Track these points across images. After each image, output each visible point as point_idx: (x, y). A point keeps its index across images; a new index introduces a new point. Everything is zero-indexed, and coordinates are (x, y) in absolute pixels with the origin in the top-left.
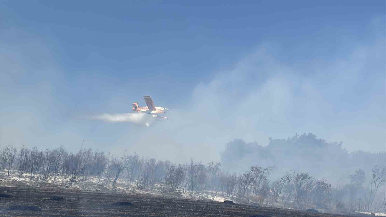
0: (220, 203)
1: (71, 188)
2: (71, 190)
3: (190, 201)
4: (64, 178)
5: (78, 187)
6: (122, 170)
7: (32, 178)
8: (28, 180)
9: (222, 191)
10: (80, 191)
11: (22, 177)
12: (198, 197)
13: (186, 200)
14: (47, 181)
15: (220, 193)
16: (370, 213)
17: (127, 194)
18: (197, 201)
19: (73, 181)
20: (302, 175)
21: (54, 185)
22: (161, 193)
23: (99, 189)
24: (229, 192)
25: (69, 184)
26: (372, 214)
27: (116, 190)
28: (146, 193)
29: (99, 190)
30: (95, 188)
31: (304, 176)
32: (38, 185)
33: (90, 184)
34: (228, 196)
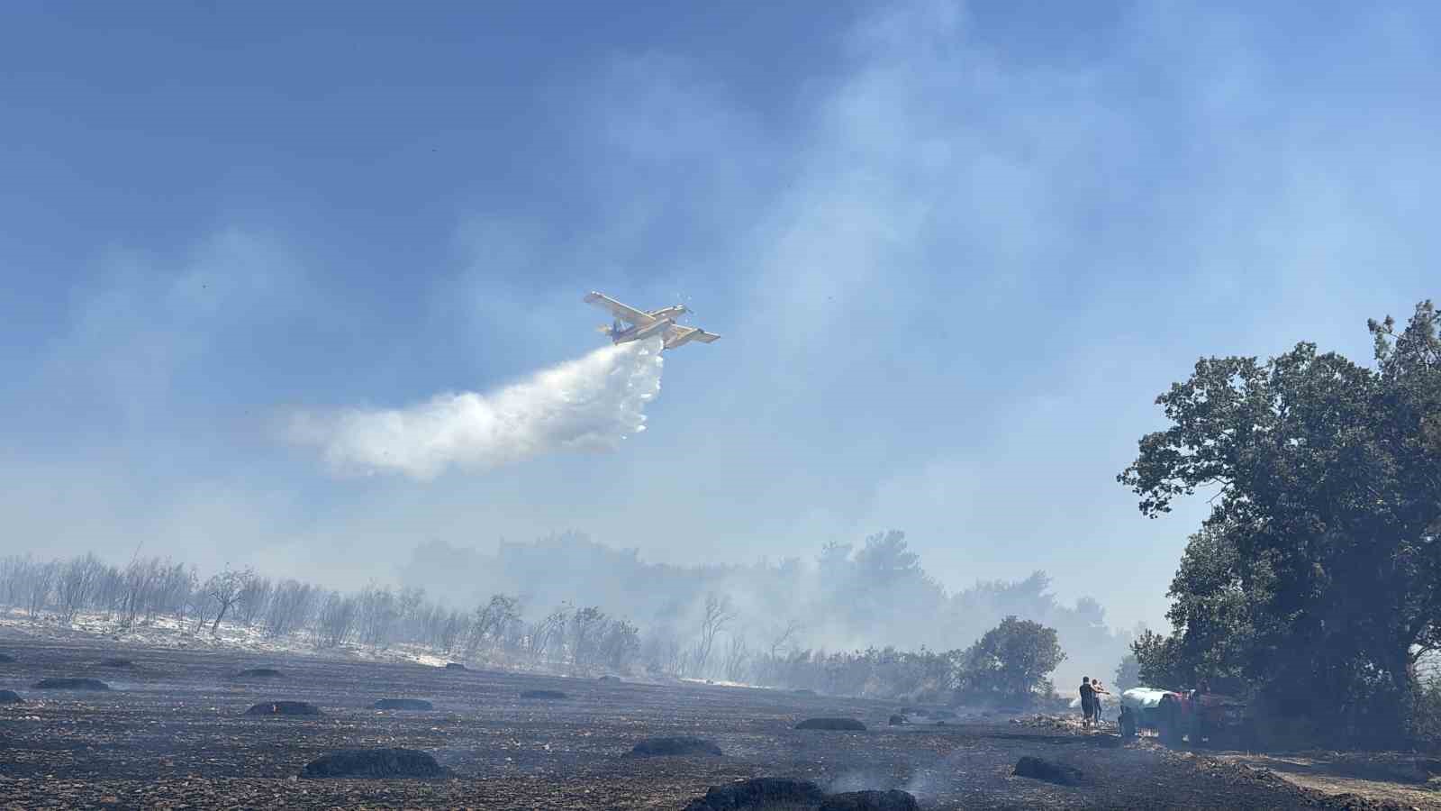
0: (433, 668)
1: (123, 641)
2: (126, 644)
3: (373, 665)
4: (104, 620)
5: (140, 638)
6: (233, 604)
7: (34, 619)
8: (27, 624)
9: (432, 643)
10: (144, 647)
11: (12, 617)
12: (388, 658)
13: (364, 664)
14: (70, 626)
15: (428, 648)
16: (705, 681)
17: (243, 652)
18: (387, 666)
19: (125, 625)
20: (587, 611)
21: (84, 632)
22: (314, 650)
23: (186, 643)
24: (447, 645)
25: (120, 631)
26: (708, 681)
27: (221, 644)
28: (283, 649)
29: (185, 645)
30: (177, 639)
31: (591, 613)
32: (50, 635)
33: (163, 631)
34: (445, 655)
